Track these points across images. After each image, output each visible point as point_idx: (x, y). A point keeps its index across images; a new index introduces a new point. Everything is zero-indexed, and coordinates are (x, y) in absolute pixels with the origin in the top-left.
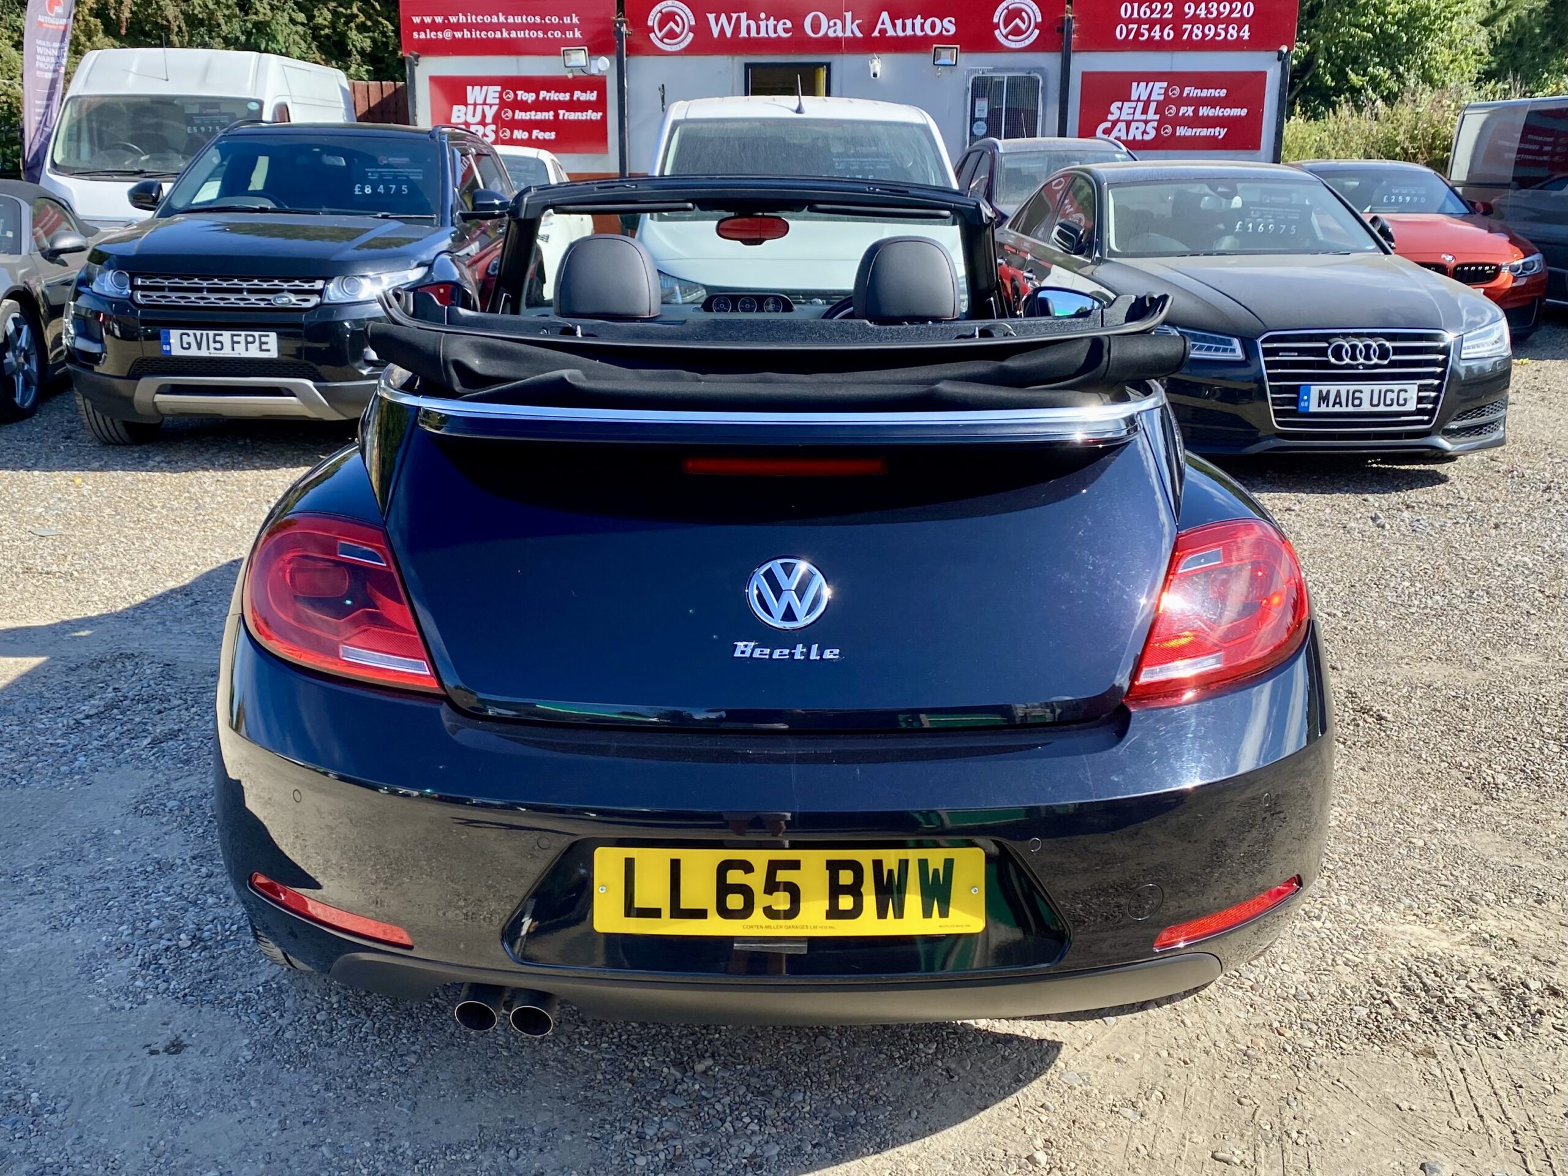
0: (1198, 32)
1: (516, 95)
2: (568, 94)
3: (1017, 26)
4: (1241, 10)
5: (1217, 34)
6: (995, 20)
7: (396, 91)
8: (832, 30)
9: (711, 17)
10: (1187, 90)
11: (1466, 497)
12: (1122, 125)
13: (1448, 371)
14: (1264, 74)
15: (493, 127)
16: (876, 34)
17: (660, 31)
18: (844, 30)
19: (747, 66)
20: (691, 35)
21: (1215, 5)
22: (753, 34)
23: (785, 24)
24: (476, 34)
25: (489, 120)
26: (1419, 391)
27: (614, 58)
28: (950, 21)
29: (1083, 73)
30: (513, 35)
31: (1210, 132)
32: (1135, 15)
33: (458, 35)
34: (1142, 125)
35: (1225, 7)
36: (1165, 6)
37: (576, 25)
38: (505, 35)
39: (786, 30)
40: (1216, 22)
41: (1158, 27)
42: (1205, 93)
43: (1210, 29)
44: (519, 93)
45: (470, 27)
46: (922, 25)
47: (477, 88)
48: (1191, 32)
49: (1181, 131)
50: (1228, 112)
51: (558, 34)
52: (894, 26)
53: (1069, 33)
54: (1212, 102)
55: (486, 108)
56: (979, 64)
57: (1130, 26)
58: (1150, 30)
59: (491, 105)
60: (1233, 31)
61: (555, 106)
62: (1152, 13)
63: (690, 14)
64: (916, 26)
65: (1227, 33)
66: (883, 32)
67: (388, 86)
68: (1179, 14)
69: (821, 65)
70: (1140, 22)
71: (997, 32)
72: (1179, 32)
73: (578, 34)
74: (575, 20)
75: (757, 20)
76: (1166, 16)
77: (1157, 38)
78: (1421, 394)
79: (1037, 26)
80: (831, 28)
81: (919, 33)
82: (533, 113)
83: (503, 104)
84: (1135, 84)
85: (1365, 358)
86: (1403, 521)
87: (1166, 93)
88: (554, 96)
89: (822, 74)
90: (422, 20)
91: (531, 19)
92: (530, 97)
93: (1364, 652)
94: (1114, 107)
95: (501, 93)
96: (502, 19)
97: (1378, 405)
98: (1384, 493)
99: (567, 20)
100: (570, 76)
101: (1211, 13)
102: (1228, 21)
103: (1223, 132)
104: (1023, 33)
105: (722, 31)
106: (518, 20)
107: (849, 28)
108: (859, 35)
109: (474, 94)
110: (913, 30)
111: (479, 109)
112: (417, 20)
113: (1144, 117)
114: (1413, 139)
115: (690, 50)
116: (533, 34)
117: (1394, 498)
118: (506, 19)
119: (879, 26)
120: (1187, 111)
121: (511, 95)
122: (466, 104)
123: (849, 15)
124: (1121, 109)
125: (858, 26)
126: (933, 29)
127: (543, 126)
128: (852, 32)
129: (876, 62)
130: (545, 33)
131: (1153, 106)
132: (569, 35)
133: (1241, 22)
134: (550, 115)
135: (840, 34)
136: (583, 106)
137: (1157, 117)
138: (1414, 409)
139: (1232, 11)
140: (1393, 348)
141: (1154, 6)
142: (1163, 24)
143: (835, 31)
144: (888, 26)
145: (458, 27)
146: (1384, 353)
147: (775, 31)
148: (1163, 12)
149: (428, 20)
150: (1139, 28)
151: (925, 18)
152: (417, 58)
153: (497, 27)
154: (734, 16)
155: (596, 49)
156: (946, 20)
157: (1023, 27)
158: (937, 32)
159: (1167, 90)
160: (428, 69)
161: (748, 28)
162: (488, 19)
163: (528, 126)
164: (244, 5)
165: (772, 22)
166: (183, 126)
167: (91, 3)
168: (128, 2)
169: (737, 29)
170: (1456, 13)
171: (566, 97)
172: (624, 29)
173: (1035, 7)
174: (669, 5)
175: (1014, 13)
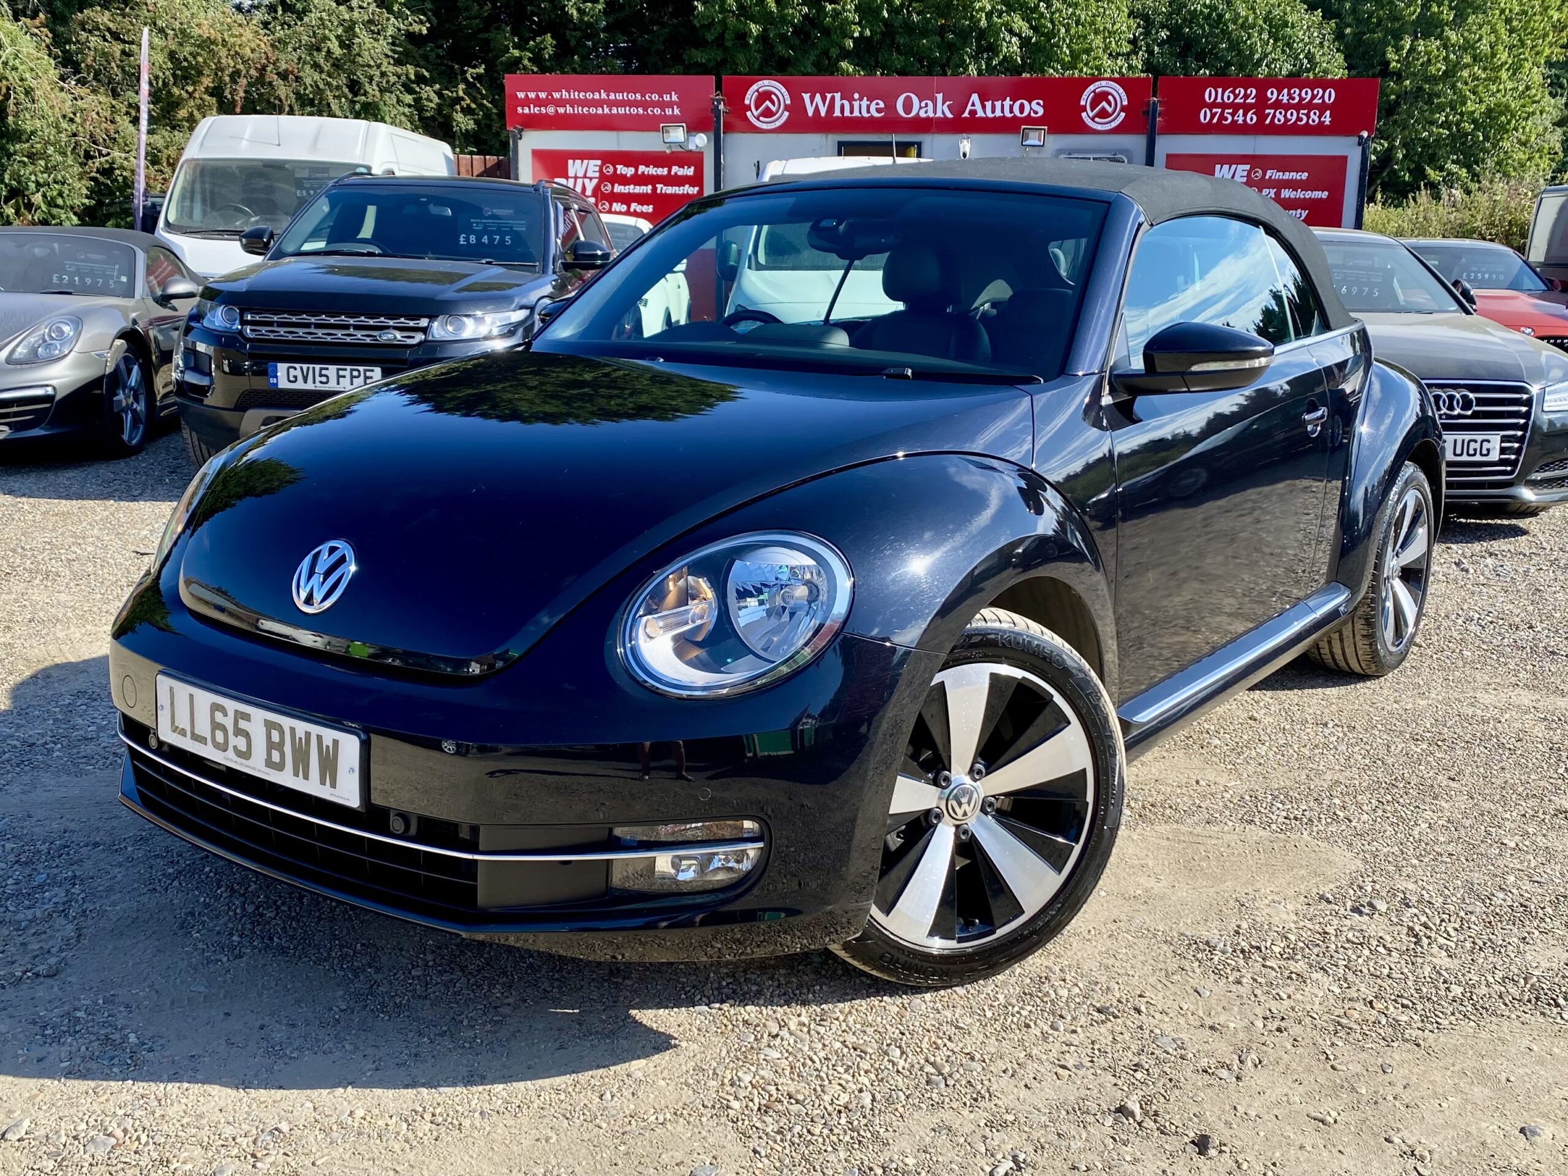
0: (1280, 116)
1: (615, 170)
2: (666, 169)
3: (1103, 108)
4: (1323, 97)
5: (1299, 119)
6: (1083, 103)
7: (499, 164)
8: (923, 110)
9: (806, 97)
10: (1269, 173)
11: (1549, 548)
13: (1531, 423)
14: (1345, 158)
15: (593, 199)
16: (966, 115)
17: (757, 109)
18: (935, 112)
19: (840, 142)
20: (786, 114)
21: (1297, 91)
22: (847, 113)
23: (877, 104)
24: (579, 110)
25: (589, 192)
26: (1502, 442)
27: (712, 135)
28: (1038, 104)
29: (1168, 156)
30: (614, 111)
31: (1292, 213)
32: (1219, 100)
33: (561, 110)
35: (1306, 93)
36: (1249, 92)
37: (674, 103)
38: (606, 111)
39: (878, 110)
40: (1298, 107)
41: (1241, 112)
42: (1287, 176)
43: (1292, 114)
44: (619, 167)
45: (572, 103)
46: (1011, 107)
47: (578, 162)
48: (1274, 116)
50: (1309, 194)
51: (657, 111)
52: (984, 107)
53: (1154, 116)
54: (1293, 185)
55: (587, 181)
56: (1066, 144)
57: (1214, 110)
58: (1233, 114)
59: (591, 179)
60: (1314, 117)
61: (653, 180)
62: (1235, 98)
63: (786, 94)
64: (1004, 108)
65: (1308, 116)
66: (973, 113)
67: (491, 160)
68: (1262, 98)
69: (912, 144)
70: (1224, 106)
71: (1084, 115)
72: (1262, 117)
73: (677, 111)
74: (675, 98)
75: (851, 100)
76: (1249, 101)
77: (1240, 122)
78: (1504, 445)
79: (1123, 109)
80: (923, 109)
81: (1008, 114)
82: (632, 186)
83: (603, 178)
84: (1218, 167)
85: (1448, 409)
86: (1486, 566)
87: (1248, 176)
88: (652, 171)
89: (913, 152)
90: (527, 96)
91: (632, 97)
92: (629, 171)
93: (1451, 678)
95: (601, 167)
96: (604, 96)
97: (1461, 455)
98: (1467, 542)
99: (667, 98)
100: (668, 151)
101: (1294, 99)
102: (1310, 106)
103: (1305, 213)
104: (1110, 115)
105: (817, 110)
106: (619, 96)
107: (942, 109)
108: (950, 115)
109: (575, 167)
110: (1003, 111)
111: (580, 181)
112: (521, 95)
114: (1491, 224)
115: (784, 129)
116: (634, 111)
117: (1477, 547)
118: (608, 95)
119: (969, 107)
120: (1271, 193)
121: (611, 169)
122: (567, 177)
123: (940, 97)
125: (949, 106)
126: (1022, 111)
127: (642, 199)
128: (943, 113)
129: (965, 142)
130: (645, 110)
132: (669, 112)
133: (1322, 108)
134: (648, 189)
135: (931, 115)
136: (680, 181)
138: (1497, 459)
139: (1314, 97)
140: (1476, 399)
141: (1237, 92)
142: (1246, 108)
143: (926, 112)
144: (978, 107)
145: (561, 103)
146: (1467, 404)
147: (868, 111)
148: (1246, 96)
149: (532, 95)
150: (1222, 113)
151: (1014, 100)
152: (521, 131)
153: (599, 103)
154: (829, 96)
155: (694, 127)
156: (1034, 103)
157: (1110, 110)
158: (1026, 113)
159: (1249, 172)
160: (530, 143)
161: (842, 107)
162: (590, 96)
163: (627, 199)
164: (354, 87)
165: (865, 102)
166: (293, 189)
167: (207, 81)
168: (243, 82)
169: (831, 108)
170: (1533, 113)
171: (664, 171)
172: (721, 107)
173: (1121, 91)
174: (765, 84)
175: (1101, 97)
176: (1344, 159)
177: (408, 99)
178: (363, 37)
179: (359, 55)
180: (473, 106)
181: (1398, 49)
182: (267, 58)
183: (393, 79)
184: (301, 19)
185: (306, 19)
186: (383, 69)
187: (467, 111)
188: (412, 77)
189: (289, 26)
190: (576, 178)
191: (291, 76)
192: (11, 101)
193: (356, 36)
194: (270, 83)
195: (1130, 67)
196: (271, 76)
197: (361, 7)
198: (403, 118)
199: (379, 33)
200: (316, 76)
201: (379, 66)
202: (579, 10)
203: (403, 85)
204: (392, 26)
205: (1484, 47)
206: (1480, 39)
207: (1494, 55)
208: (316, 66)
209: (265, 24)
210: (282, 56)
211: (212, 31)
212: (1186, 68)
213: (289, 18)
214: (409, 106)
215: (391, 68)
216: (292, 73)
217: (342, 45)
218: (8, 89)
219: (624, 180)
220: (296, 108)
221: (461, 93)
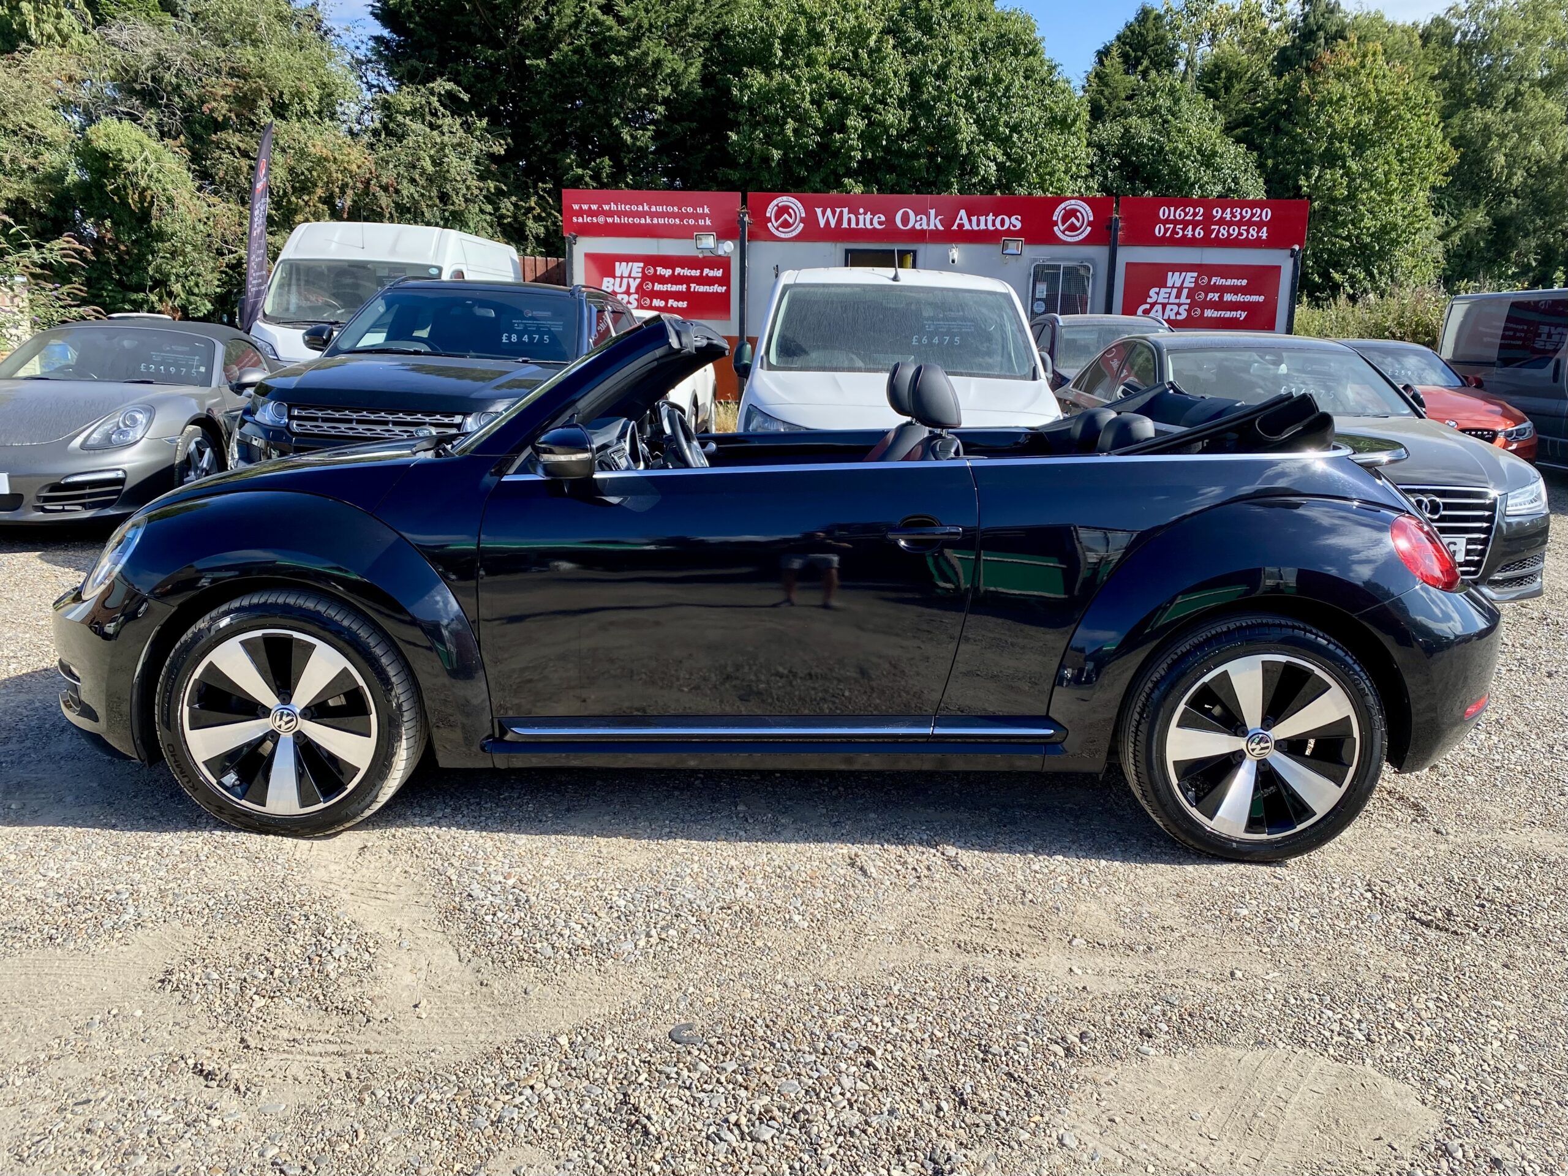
0: (1224, 232)
1: (656, 271)
2: (699, 271)
3: (1072, 223)
4: (1260, 216)
5: (1240, 234)
6: (1055, 218)
7: (559, 265)
9: (819, 211)
10: (1214, 280)
12: (1159, 307)
14: (1279, 267)
15: (636, 296)
16: (955, 227)
17: (776, 221)
18: (928, 225)
19: (847, 251)
20: (802, 225)
21: (1239, 210)
22: (853, 225)
23: (879, 218)
24: (626, 220)
25: (633, 290)
27: (738, 242)
28: (1017, 219)
29: (1127, 264)
30: (655, 221)
31: (1233, 314)
32: (1172, 217)
33: (610, 220)
34: (1175, 308)
35: (1246, 212)
36: (1197, 210)
37: (707, 215)
38: (649, 221)
39: (880, 223)
40: (1239, 224)
41: (1190, 227)
42: (1229, 282)
43: (1234, 230)
44: (659, 269)
45: (620, 214)
46: (994, 221)
47: (624, 264)
48: (1219, 231)
49: (1208, 313)
50: (1248, 298)
51: (692, 222)
52: (970, 221)
53: (1116, 230)
54: (1235, 290)
55: (631, 280)
56: (1042, 253)
57: (1168, 226)
58: (1183, 230)
59: (635, 278)
60: (1253, 232)
61: (687, 280)
62: (1185, 216)
63: (801, 208)
64: (987, 222)
65: (1248, 231)
66: (961, 226)
67: (552, 261)
68: (1208, 216)
69: (909, 252)
70: (1175, 222)
71: (1056, 228)
72: (1208, 232)
73: (708, 222)
74: (707, 210)
75: (857, 214)
76: (1197, 218)
77: (1190, 236)
79: (1090, 224)
80: (918, 222)
81: (991, 228)
82: (669, 285)
83: (645, 278)
84: (1170, 274)
87: (1196, 282)
88: (687, 272)
89: (909, 259)
90: (581, 208)
91: (670, 209)
92: (668, 273)
94: (1153, 292)
95: (643, 269)
96: (646, 208)
99: (700, 210)
100: (701, 256)
101: (1235, 217)
102: (1250, 223)
103: (1244, 314)
104: (1076, 229)
105: (828, 222)
106: (660, 209)
107: (933, 222)
108: (941, 228)
109: (621, 268)
110: (986, 225)
111: (625, 281)
112: (576, 207)
113: (1177, 301)
114: (1400, 325)
115: (799, 238)
116: (672, 221)
118: (650, 208)
119: (958, 221)
120: (1215, 297)
121: (652, 271)
122: (614, 277)
123: (933, 212)
124: (1158, 294)
125: (940, 220)
126: (1002, 225)
127: (678, 296)
128: (935, 226)
129: (954, 251)
130: (681, 220)
131: (1185, 292)
132: (701, 222)
133: (1260, 225)
134: (684, 288)
135: (925, 227)
136: (710, 281)
137: (1189, 301)
139: (1253, 215)
140: (1443, 504)
141: (1187, 210)
142: (1195, 224)
143: (921, 225)
144: (965, 221)
145: (610, 214)
147: (872, 224)
148: (1195, 214)
149: (585, 207)
150: (1175, 228)
151: (996, 216)
152: (575, 238)
153: (642, 215)
154: (838, 210)
155: (723, 235)
156: (1013, 218)
157: (1078, 224)
158: (1006, 227)
159: (1197, 279)
160: (583, 247)
161: (849, 220)
162: (634, 208)
163: (665, 296)
164: (444, 198)
165: (869, 216)
166: (374, 286)
167: (320, 192)
168: (350, 192)
169: (840, 221)
170: (1419, 229)
171: (696, 273)
172: (746, 219)
173: (1088, 208)
174: (784, 200)
175: (1071, 213)
176: (1278, 269)
177: (489, 208)
178: (452, 159)
179: (448, 171)
180: (544, 215)
181: (1308, 177)
182: (371, 173)
183: (476, 192)
184: (401, 142)
185: (405, 142)
186: (468, 183)
187: (538, 219)
188: (493, 190)
189: (391, 148)
190: (622, 277)
191: (391, 189)
192: (155, 207)
193: (446, 156)
194: (374, 194)
195: (1088, 188)
196: (374, 188)
197: (451, 132)
198: (485, 224)
199: (465, 154)
200: (412, 190)
201: (464, 181)
202: (632, 136)
203: (485, 197)
204: (476, 147)
205: (1379, 175)
206: (1376, 169)
207: (1387, 182)
208: (413, 181)
209: (371, 146)
210: (384, 172)
211: (324, 151)
212: (1133, 189)
213: (392, 141)
214: (490, 214)
215: (476, 183)
216: (392, 185)
217: (434, 163)
218: (153, 197)
219: (662, 280)
220: (395, 214)
221: (533, 204)
